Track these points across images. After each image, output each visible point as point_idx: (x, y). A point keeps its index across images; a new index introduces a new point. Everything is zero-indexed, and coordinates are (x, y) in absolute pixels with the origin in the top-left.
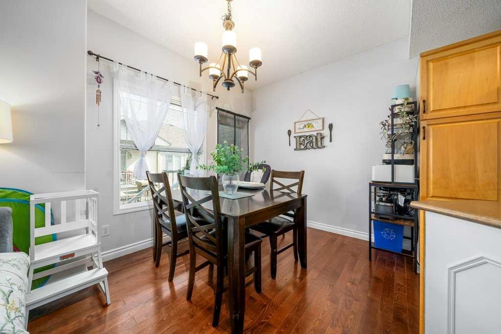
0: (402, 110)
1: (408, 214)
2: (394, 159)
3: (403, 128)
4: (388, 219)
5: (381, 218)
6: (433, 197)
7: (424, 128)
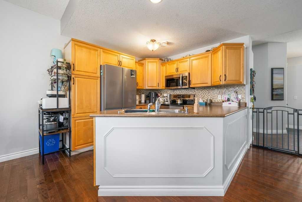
0: (63, 66)
1: (64, 126)
2: (59, 94)
3: (63, 76)
4: (54, 132)
5: (49, 133)
6: (77, 113)
7: (73, 78)
